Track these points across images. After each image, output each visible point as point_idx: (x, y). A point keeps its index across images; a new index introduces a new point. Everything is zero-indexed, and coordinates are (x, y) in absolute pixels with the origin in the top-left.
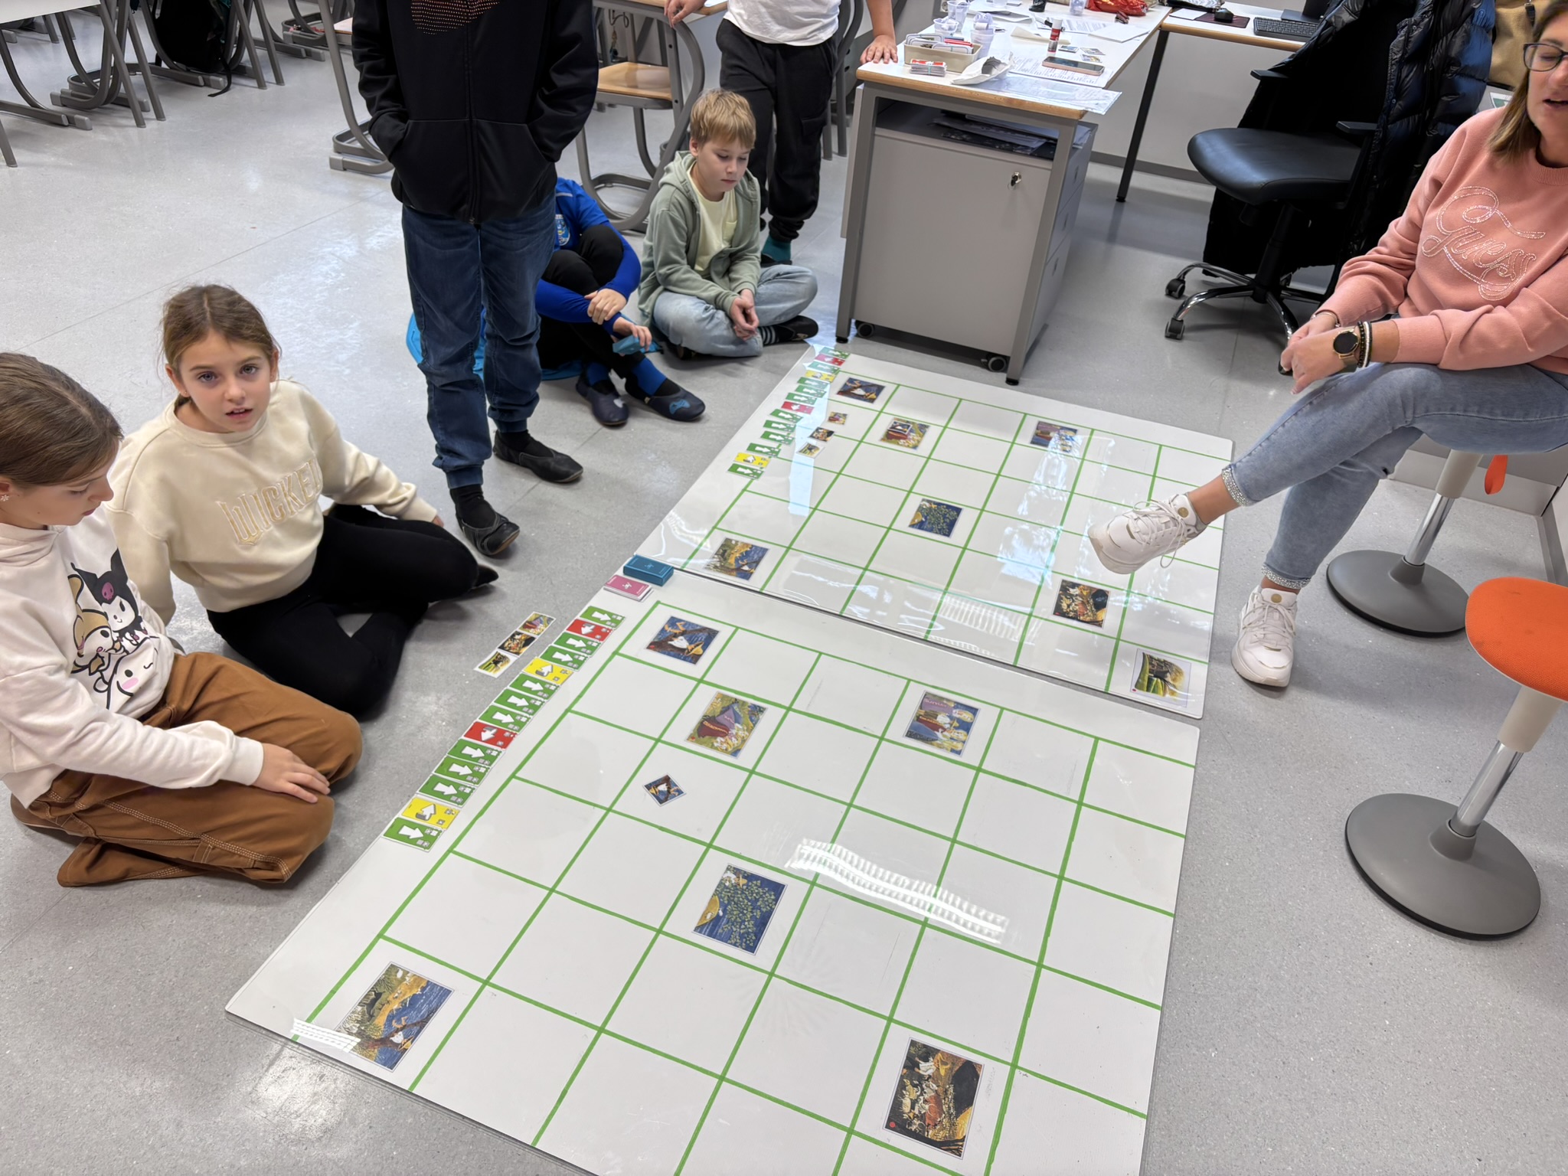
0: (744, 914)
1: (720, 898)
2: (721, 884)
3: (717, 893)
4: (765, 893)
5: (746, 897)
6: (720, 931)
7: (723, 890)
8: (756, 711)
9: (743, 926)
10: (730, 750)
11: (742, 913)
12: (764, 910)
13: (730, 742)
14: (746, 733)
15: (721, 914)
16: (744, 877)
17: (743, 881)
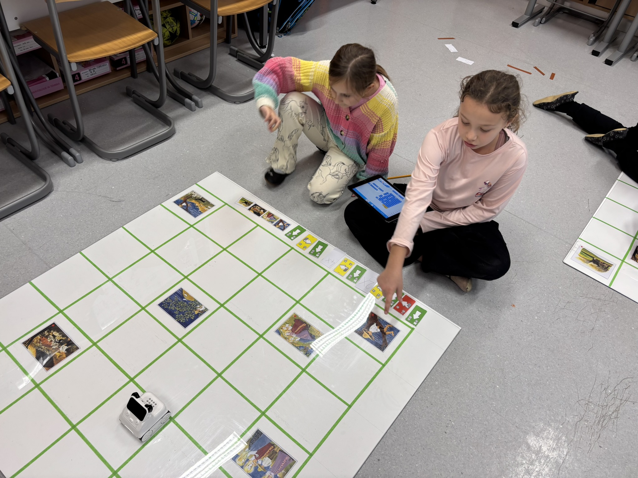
0: (179, 308)
1: (193, 301)
2: (199, 304)
3: (196, 301)
4: (185, 319)
5: (188, 311)
6: (176, 297)
7: (196, 303)
8: (308, 353)
9: (173, 305)
12: (177, 316)
14: (291, 341)
15: (184, 299)
16: (198, 314)
17: (196, 312)
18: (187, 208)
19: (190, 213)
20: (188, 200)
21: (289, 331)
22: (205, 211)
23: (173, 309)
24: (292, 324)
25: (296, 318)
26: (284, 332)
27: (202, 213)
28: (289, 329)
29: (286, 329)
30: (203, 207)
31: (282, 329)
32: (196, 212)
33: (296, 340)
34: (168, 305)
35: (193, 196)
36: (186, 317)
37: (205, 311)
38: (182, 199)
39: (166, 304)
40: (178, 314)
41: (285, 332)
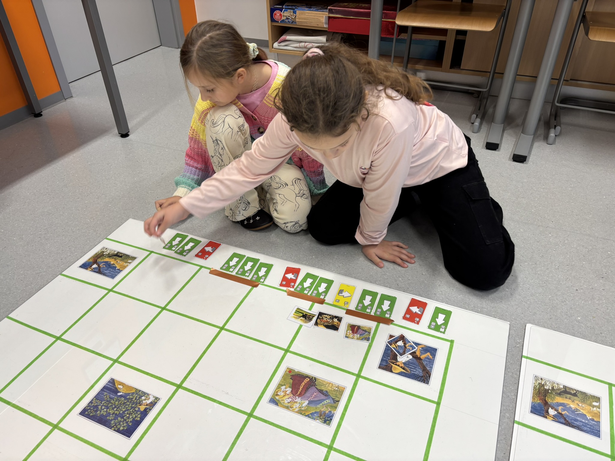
0: (113, 409)
1: (133, 393)
2: (144, 394)
3: (137, 391)
4: (127, 423)
5: (128, 410)
6: (105, 393)
7: (139, 395)
8: (327, 419)
9: (103, 407)
10: (277, 397)
11: (115, 407)
12: (112, 422)
13: (287, 397)
14: (297, 410)
15: (119, 394)
16: (146, 410)
17: (142, 408)
18: (100, 270)
19: (104, 274)
20: (99, 260)
21: (289, 396)
22: (125, 267)
23: (105, 414)
24: (290, 383)
25: (293, 374)
26: (282, 399)
27: (122, 270)
28: (288, 392)
29: (282, 394)
30: (121, 263)
31: (277, 395)
32: (112, 271)
33: (303, 405)
34: (95, 409)
35: (104, 253)
36: (127, 421)
37: (156, 402)
38: (91, 261)
39: (91, 410)
40: (114, 419)
41: (284, 398)
